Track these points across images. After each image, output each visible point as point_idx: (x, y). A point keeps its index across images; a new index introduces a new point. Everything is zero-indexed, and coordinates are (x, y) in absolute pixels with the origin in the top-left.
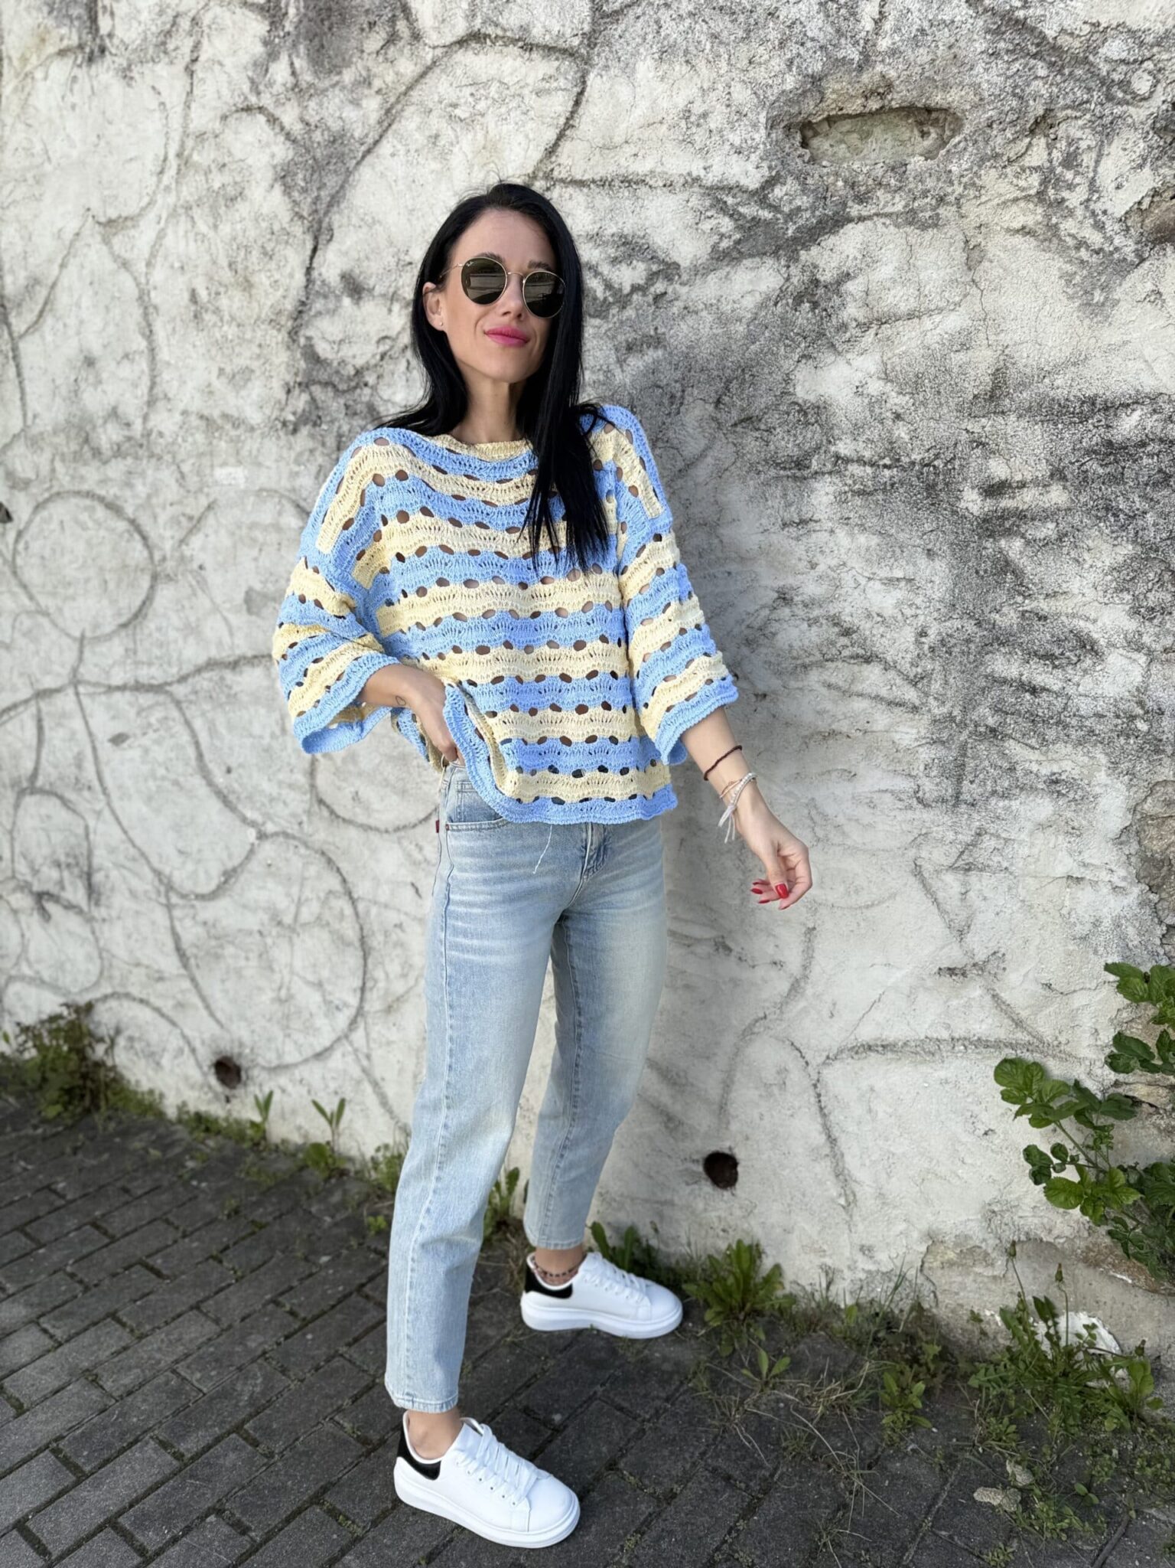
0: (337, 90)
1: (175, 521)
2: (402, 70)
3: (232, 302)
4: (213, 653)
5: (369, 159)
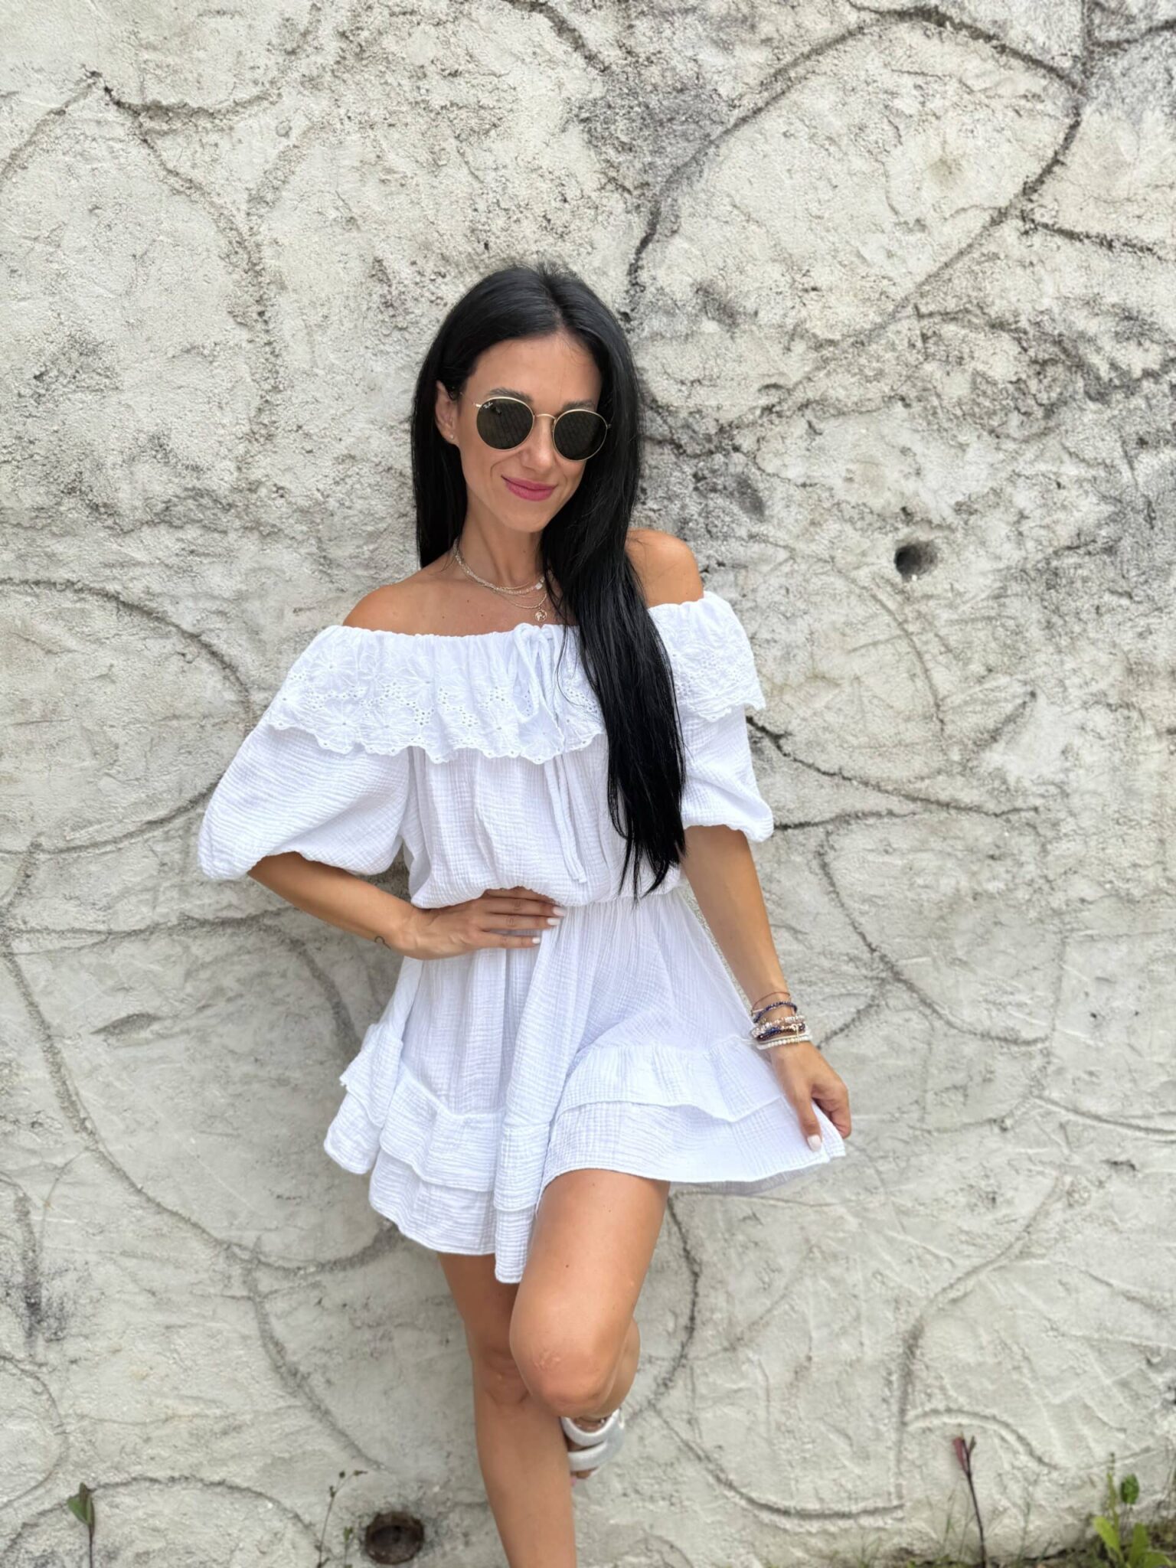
0: (690, 19)
2: (808, 23)
5: (746, 131)
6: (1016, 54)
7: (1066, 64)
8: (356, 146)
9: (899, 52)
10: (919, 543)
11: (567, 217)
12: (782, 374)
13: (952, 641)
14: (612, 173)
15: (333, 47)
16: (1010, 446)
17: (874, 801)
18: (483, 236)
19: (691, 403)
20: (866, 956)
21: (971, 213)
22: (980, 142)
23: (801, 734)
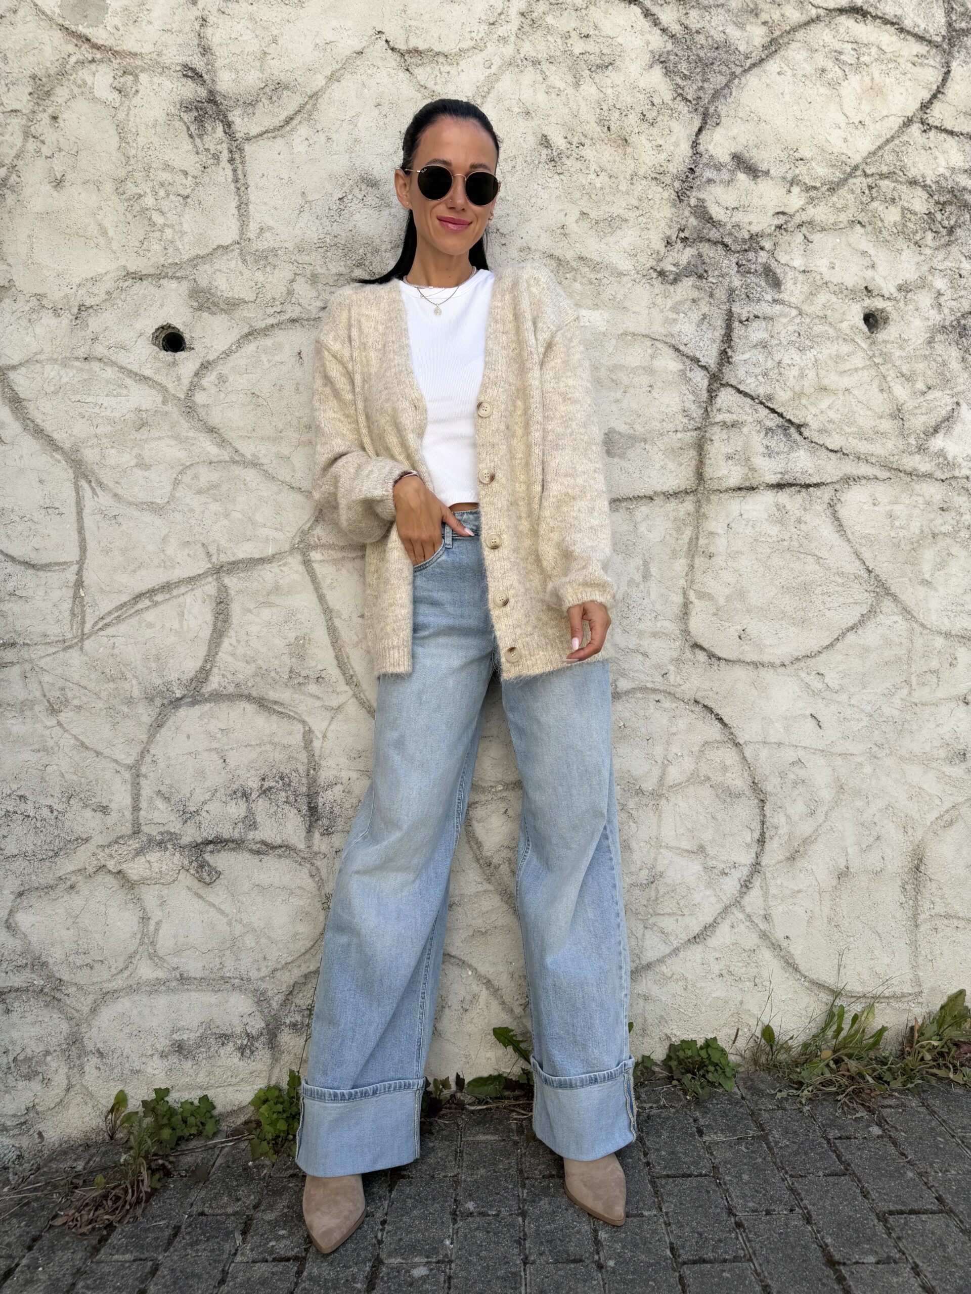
6: (909, 32)
7: (939, 39)
8: (530, 75)
9: (842, 30)
10: (877, 310)
11: (655, 114)
12: (785, 206)
13: (905, 371)
14: (680, 91)
15: (516, 21)
16: (928, 251)
17: (864, 469)
18: (606, 123)
19: (733, 220)
20: (866, 575)
21: (892, 118)
22: (893, 80)
23: (814, 424)
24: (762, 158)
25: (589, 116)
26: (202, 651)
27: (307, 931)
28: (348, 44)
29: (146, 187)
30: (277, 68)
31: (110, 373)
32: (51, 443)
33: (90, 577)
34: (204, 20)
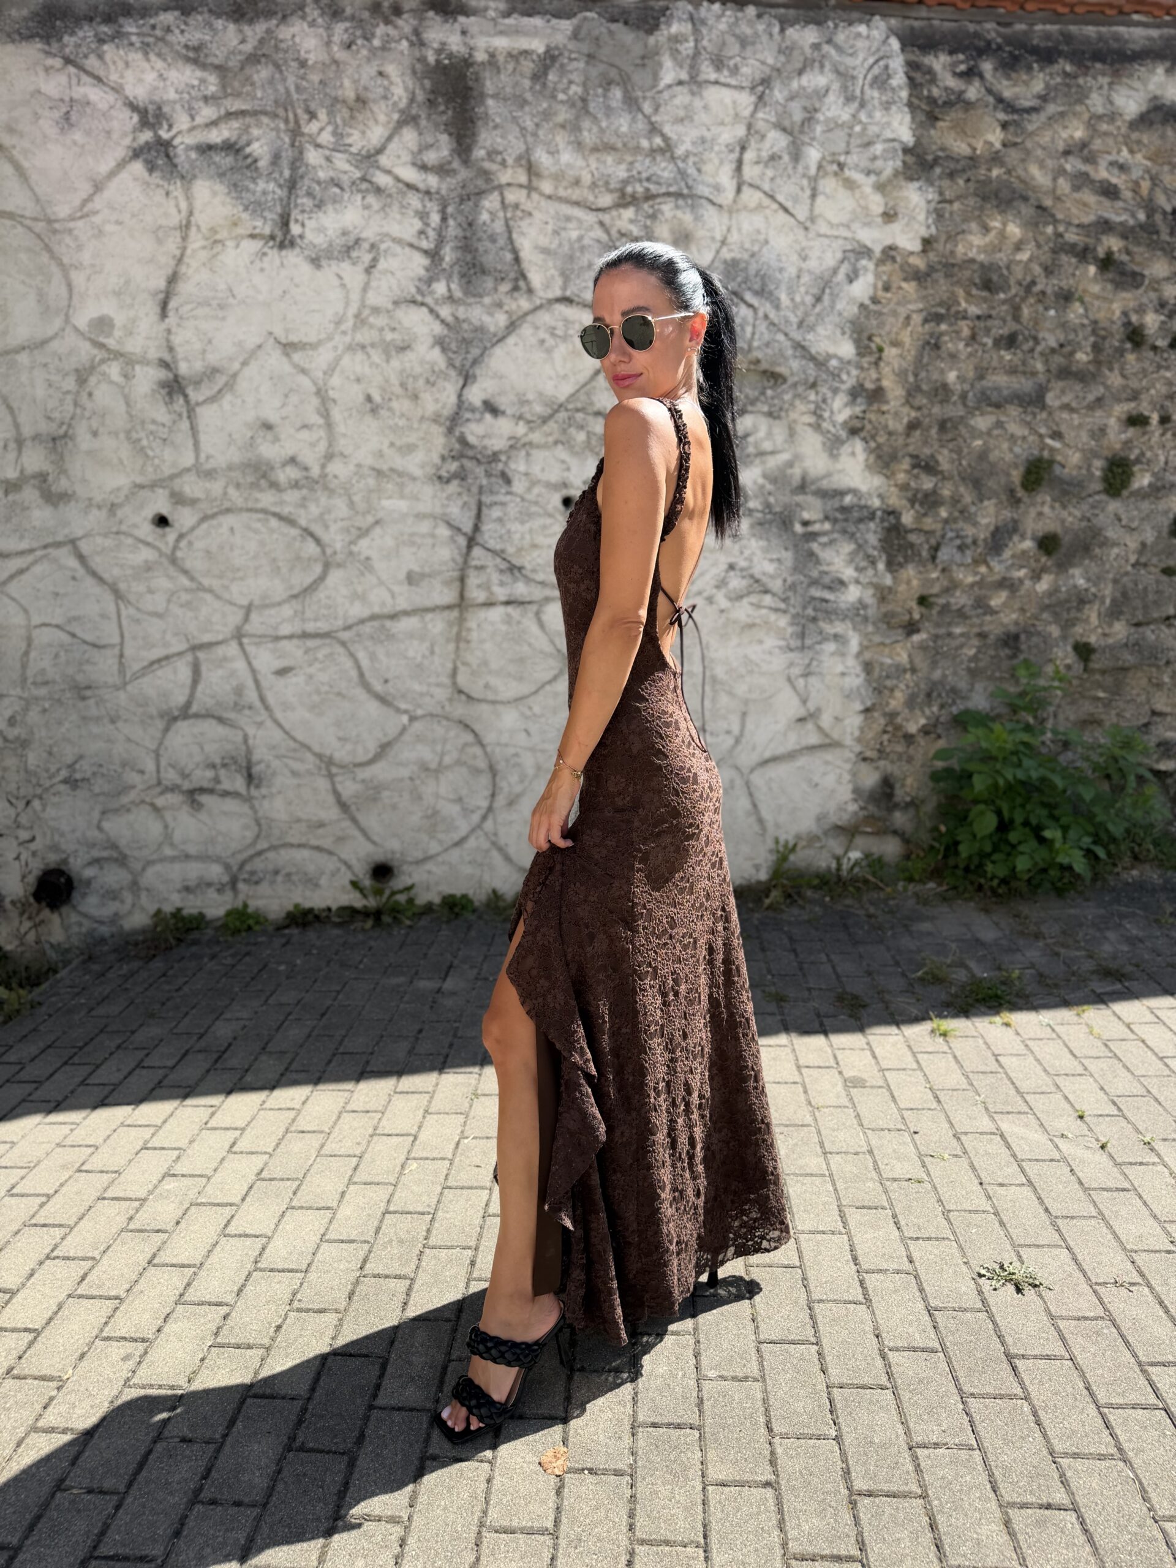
0: (478, 306)
1: (347, 530)
2: (521, 305)
3: (402, 405)
4: (377, 610)
5: (499, 344)
11: (435, 378)
14: (451, 362)
15: (352, 321)
18: (405, 385)
19: (482, 443)
23: (528, 566)
24: (503, 402)
25: (395, 381)
26: (187, 691)
27: (250, 835)
28: (252, 342)
29: (142, 435)
30: (213, 358)
31: (130, 541)
32: (101, 580)
33: (128, 652)
34: (169, 331)
